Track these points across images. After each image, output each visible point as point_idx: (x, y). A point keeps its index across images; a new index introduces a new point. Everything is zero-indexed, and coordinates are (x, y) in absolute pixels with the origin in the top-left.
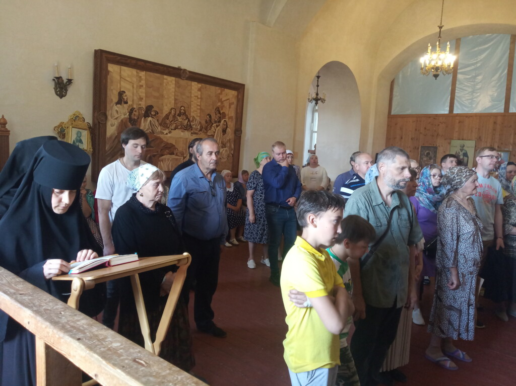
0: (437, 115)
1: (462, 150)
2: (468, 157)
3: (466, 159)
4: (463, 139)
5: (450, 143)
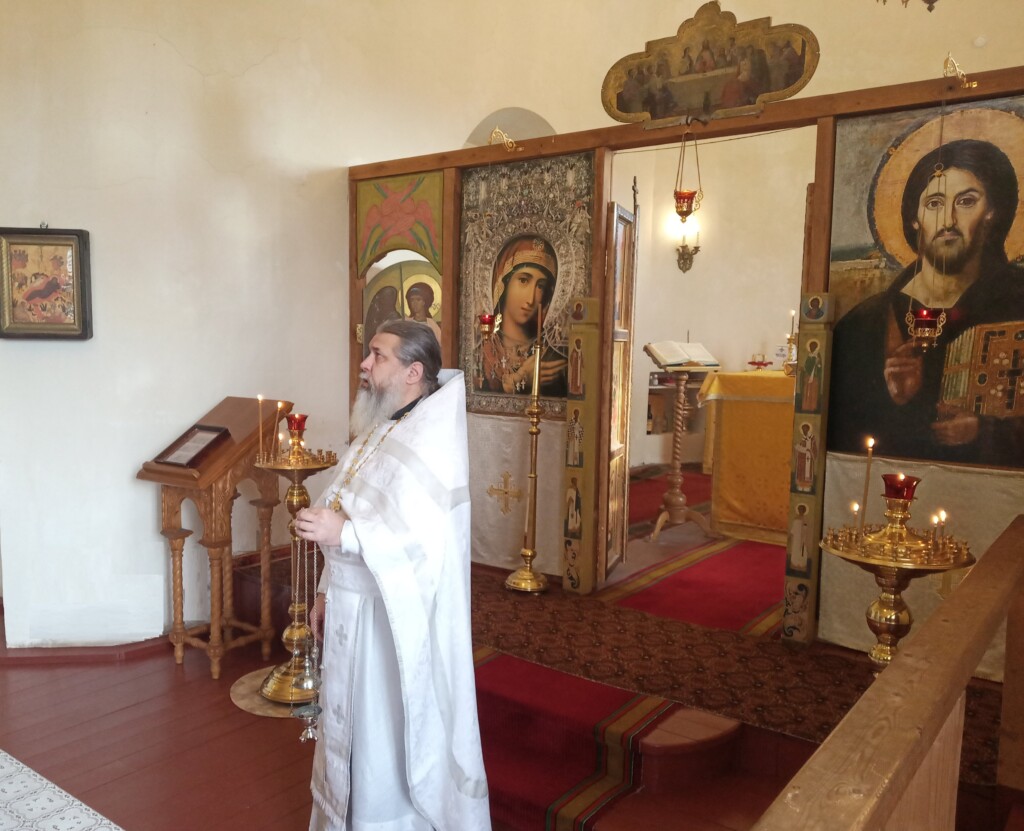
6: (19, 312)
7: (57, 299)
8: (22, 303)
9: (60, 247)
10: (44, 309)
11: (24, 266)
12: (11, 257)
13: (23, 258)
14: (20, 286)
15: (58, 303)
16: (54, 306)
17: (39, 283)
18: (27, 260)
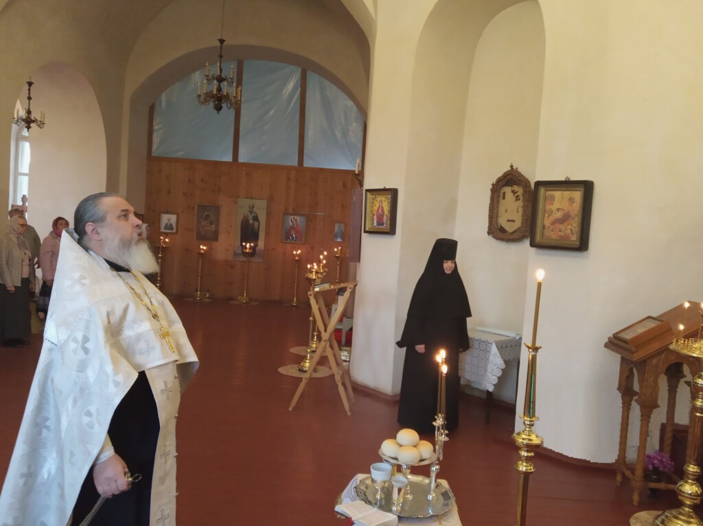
0: (217, 162)
1: (251, 212)
2: (259, 222)
3: (256, 223)
4: (252, 198)
5: (235, 203)
6: (547, 233)
7: (568, 225)
8: (549, 226)
9: (574, 192)
10: (560, 231)
11: (552, 204)
12: (545, 198)
13: (552, 198)
14: (549, 216)
15: (569, 227)
16: (566, 229)
17: (559, 215)
18: (554, 200)
